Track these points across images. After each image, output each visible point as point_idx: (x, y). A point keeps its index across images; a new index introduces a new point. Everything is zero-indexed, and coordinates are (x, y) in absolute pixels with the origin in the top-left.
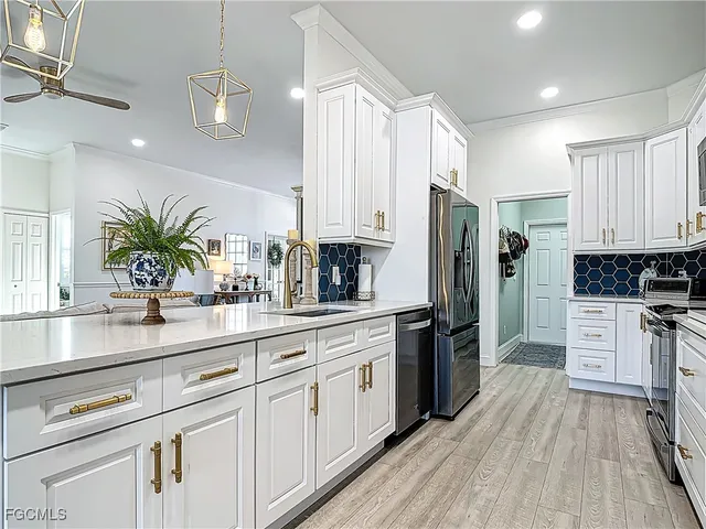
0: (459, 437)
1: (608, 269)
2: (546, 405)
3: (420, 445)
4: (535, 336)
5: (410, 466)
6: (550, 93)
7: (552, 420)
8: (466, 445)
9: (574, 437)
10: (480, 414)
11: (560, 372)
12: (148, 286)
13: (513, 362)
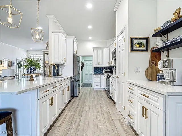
0: (80, 99)
1: (99, 69)
2: (91, 93)
3: (74, 101)
4: (85, 82)
5: (74, 104)
6: (90, 38)
7: (93, 94)
8: (82, 100)
9: (97, 96)
10: (82, 95)
11: (91, 88)
12: (32, 73)
13: (83, 87)
